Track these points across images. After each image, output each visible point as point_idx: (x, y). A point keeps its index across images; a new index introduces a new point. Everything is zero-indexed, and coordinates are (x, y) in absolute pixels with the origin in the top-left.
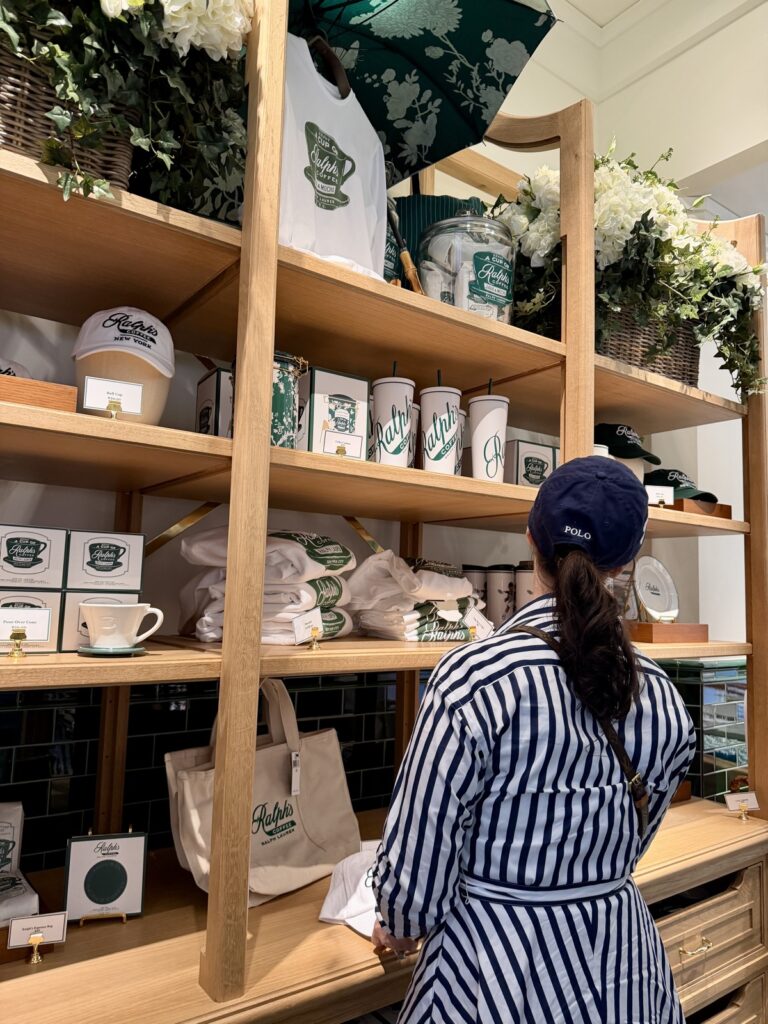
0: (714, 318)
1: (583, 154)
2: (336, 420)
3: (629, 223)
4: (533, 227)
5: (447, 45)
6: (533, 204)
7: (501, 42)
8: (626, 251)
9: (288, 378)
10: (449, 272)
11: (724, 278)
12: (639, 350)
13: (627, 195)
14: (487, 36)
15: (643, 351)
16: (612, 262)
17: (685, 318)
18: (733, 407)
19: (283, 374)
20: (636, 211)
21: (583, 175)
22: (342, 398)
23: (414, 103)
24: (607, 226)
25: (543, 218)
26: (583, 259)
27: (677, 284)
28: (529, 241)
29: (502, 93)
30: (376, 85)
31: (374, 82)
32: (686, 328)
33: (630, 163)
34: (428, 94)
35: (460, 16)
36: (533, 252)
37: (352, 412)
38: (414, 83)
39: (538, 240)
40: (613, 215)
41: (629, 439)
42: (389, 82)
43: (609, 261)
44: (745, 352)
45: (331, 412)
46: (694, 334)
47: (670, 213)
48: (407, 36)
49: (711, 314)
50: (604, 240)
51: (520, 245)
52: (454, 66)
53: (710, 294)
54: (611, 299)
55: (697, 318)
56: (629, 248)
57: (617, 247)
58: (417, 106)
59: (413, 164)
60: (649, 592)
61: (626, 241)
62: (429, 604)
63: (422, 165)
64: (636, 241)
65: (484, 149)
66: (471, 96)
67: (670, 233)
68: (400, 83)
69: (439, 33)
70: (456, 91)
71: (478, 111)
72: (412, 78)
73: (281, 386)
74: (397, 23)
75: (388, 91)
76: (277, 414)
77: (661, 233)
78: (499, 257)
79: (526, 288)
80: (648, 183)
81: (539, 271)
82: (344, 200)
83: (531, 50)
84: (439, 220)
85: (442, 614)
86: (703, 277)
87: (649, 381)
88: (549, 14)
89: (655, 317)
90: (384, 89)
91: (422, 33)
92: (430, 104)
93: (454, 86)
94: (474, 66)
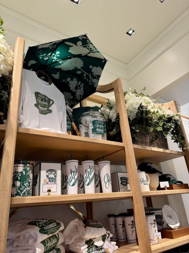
0: (168, 129)
1: (120, 91)
2: (49, 178)
3: (136, 107)
4: (111, 112)
5: (82, 70)
6: (110, 106)
7: (95, 68)
8: (137, 115)
9: (26, 169)
10: (87, 127)
11: (168, 118)
12: (148, 141)
13: (135, 100)
14: (91, 67)
15: (150, 141)
16: (134, 118)
17: (159, 130)
18: (180, 153)
19: (25, 168)
20: (138, 104)
21: (121, 97)
22: (51, 170)
23: (76, 85)
24: (130, 109)
25: (113, 109)
26: (124, 119)
27: (154, 122)
28: (110, 115)
29: (98, 80)
30: (66, 82)
31: (65, 81)
32: (161, 133)
33: (135, 92)
34: (80, 83)
35: (83, 63)
36: (112, 118)
37: (55, 175)
38: (76, 80)
39: (112, 114)
40: (131, 106)
41: (152, 167)
42: (69, 81)
43: (133, 118)
44: (180, 137)
45: (47, 176)
46: (163, 134)
47: (149, 103)
48: (71, 70)
49: (167, 128)
50: (131, 112)
51: (108, 116)
52: (85, 75)
53: (165, 123)
54: (135, 128)
55: (163, 130)
56: (138, 114)
57: (134, 114)
58: (77, 86)
59: (79, 100)
60: (169, 218)
61: (137, 112)
62: (91, 240)
63: (81, 100)
64: (140, 112)
65: (97, 94)
66: (91, 82)
67: (149, 108)
68: (72, 81)
69: (79, 68)
70: (87, 81)
71: (93, 85)
72: (75, 79)
73: (24, 172)
74: (67, 67)
75: (69, 83)
76: (22, 183)
77: (146, 109)
78: (100, 121)
79: (111, 128)
80: (141, 96)
81: (114, 123)
82: (51, 111)
83: (103, 68)
84: (83, 113)
85: (96, 244)
86: (162, 119)
87: (152, 150)
88: (105, 59)
89: (150, 132)
90: (68, 83)
91: (74, 68)
92: (81, 85)
93: (86, 80)
94: (89, 74)
